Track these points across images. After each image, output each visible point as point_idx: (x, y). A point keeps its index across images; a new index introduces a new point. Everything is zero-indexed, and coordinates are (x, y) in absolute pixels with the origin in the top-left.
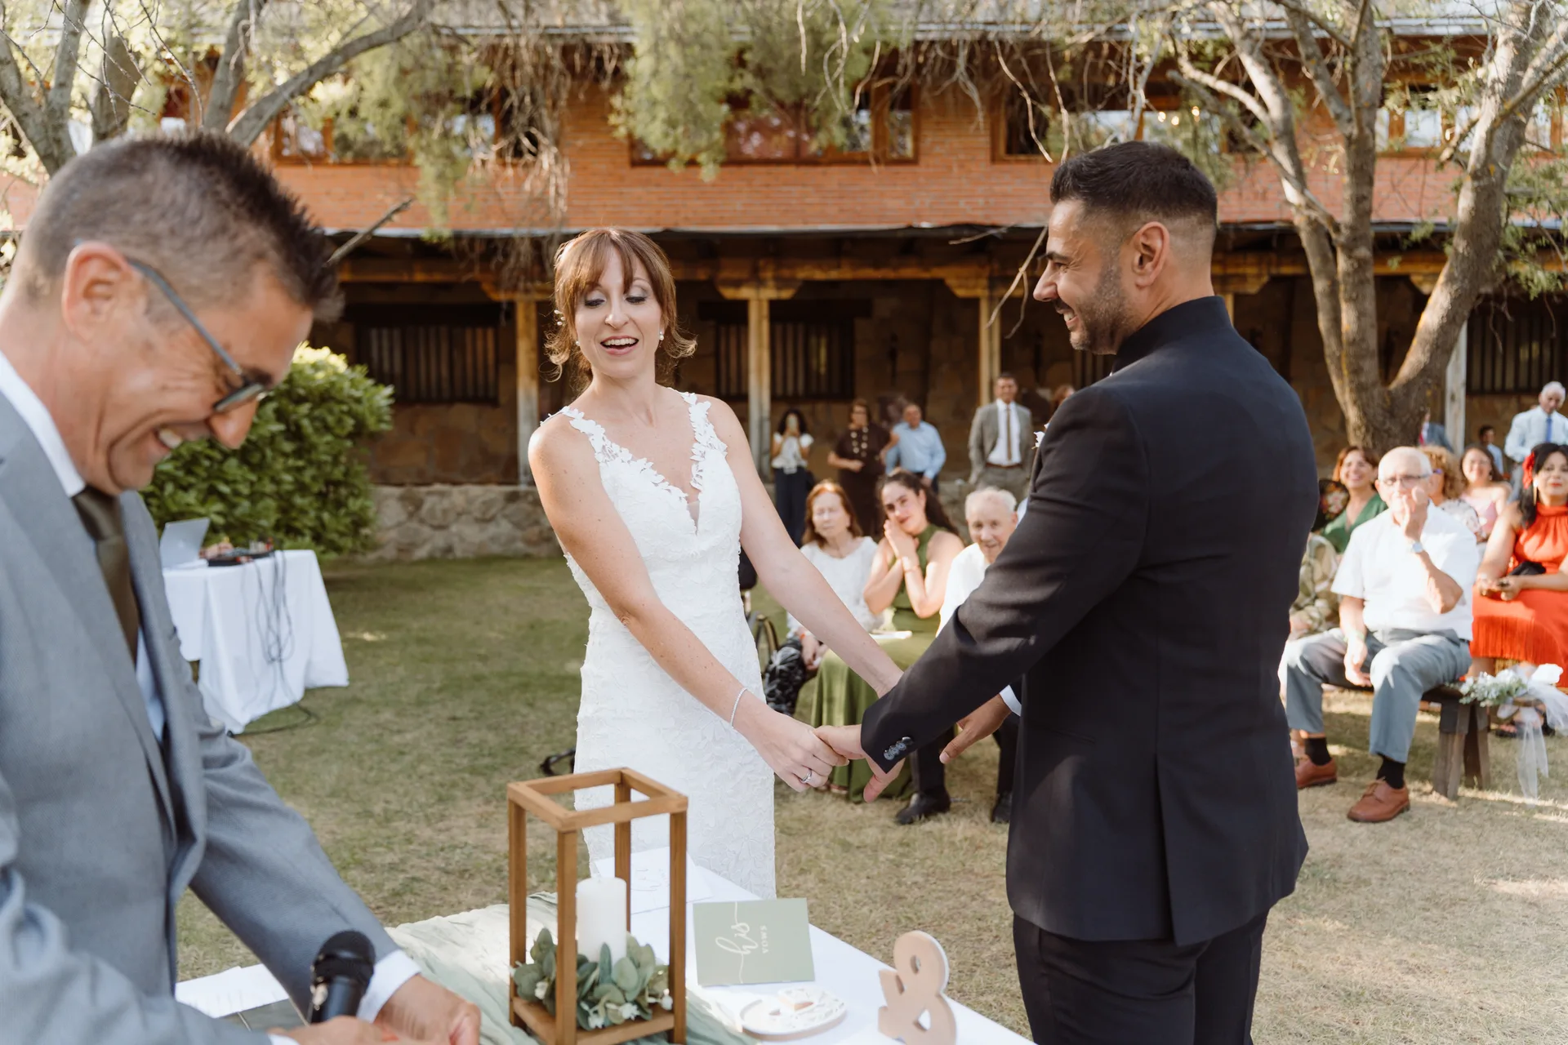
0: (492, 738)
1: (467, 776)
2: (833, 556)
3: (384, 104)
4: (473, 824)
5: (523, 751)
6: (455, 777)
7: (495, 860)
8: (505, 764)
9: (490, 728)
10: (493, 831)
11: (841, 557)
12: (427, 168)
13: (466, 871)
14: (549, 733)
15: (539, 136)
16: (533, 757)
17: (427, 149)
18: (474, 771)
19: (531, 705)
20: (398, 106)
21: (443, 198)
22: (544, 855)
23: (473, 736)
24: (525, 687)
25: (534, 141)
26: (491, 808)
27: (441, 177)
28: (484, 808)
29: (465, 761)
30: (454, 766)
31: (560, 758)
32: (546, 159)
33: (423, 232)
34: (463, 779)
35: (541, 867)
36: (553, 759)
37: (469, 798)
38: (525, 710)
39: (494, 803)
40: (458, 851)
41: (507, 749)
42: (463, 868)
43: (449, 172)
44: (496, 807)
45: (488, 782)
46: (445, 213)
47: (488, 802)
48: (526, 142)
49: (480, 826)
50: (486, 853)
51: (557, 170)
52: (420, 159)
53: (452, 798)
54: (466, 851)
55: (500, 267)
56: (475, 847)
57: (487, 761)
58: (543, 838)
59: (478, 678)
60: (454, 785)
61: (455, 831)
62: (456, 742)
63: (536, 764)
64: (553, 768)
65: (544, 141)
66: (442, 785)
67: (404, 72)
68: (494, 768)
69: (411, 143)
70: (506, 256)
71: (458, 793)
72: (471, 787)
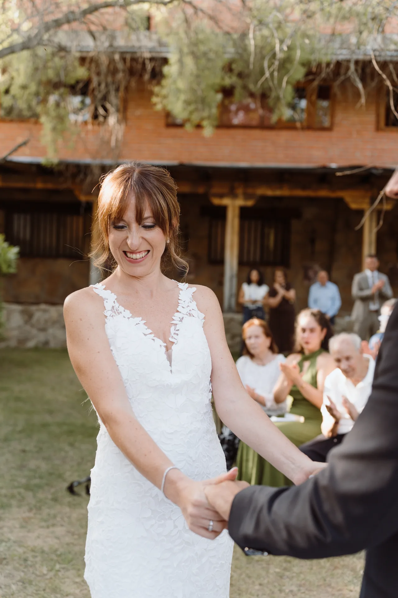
0: (44, 466)
1: (22, 491)
2: (258, 364)
3: (24, 87)
4: (17, 526)
5: (60, 476)
6: (15, 491)
7: (24, 553)
8: (47, 485)
9: (44, 459)
10: (29, 531)
11: (264, 365)
12: (47, 123)
13: (5, 559)
14: (79, 464)
15: (108, 106)
16: (65, 480)
17: (47, 113)
18: (28, 488)
19: (72, 445)
20: (33, 88)
21: (55, 141)
22: (56, 550)
23: (33, 464)
24: (70, 433)
25: (106, 110)
26: (31, 515)
27: (54, 129)
28: (27, 514)
29: (24, 481)
30: (16, 484)
31: (80, 483)
32: (112, 120)
33: (42, 160)
34: (19, 493)
35: (52, 560)
36: (75, 484)
37: (19, 507)
38: (67, 448)
39: (34, 511)
40: (4, 544)
41: (51, 474)
42: (4, 556)
43: (59, 127)
44: (35, 514)
45: (34, 496)
46: (56, 151)
47: (30, 510)
48: (101, 111)
49: (22, 527)
50: (20, 546)
51: (117, 127)
52: (43, 119)
53: (9, 506)
54: (8, 544)
55: (83, 181)
56: (15, 542)
57: (37, 481)
58: (57, 538)
59: (45, 425)
60: (13, 496)
61: (5, 529)
62: (21, 467)
63: (66, 485)
64: (76, 489)
65: (111, 109)
66: (6, 496)
67: (36, 69)
68: (39, 487)
69: (39, 109)
70: (86, 175)
71: (14, 502)
72: (23, 498)
